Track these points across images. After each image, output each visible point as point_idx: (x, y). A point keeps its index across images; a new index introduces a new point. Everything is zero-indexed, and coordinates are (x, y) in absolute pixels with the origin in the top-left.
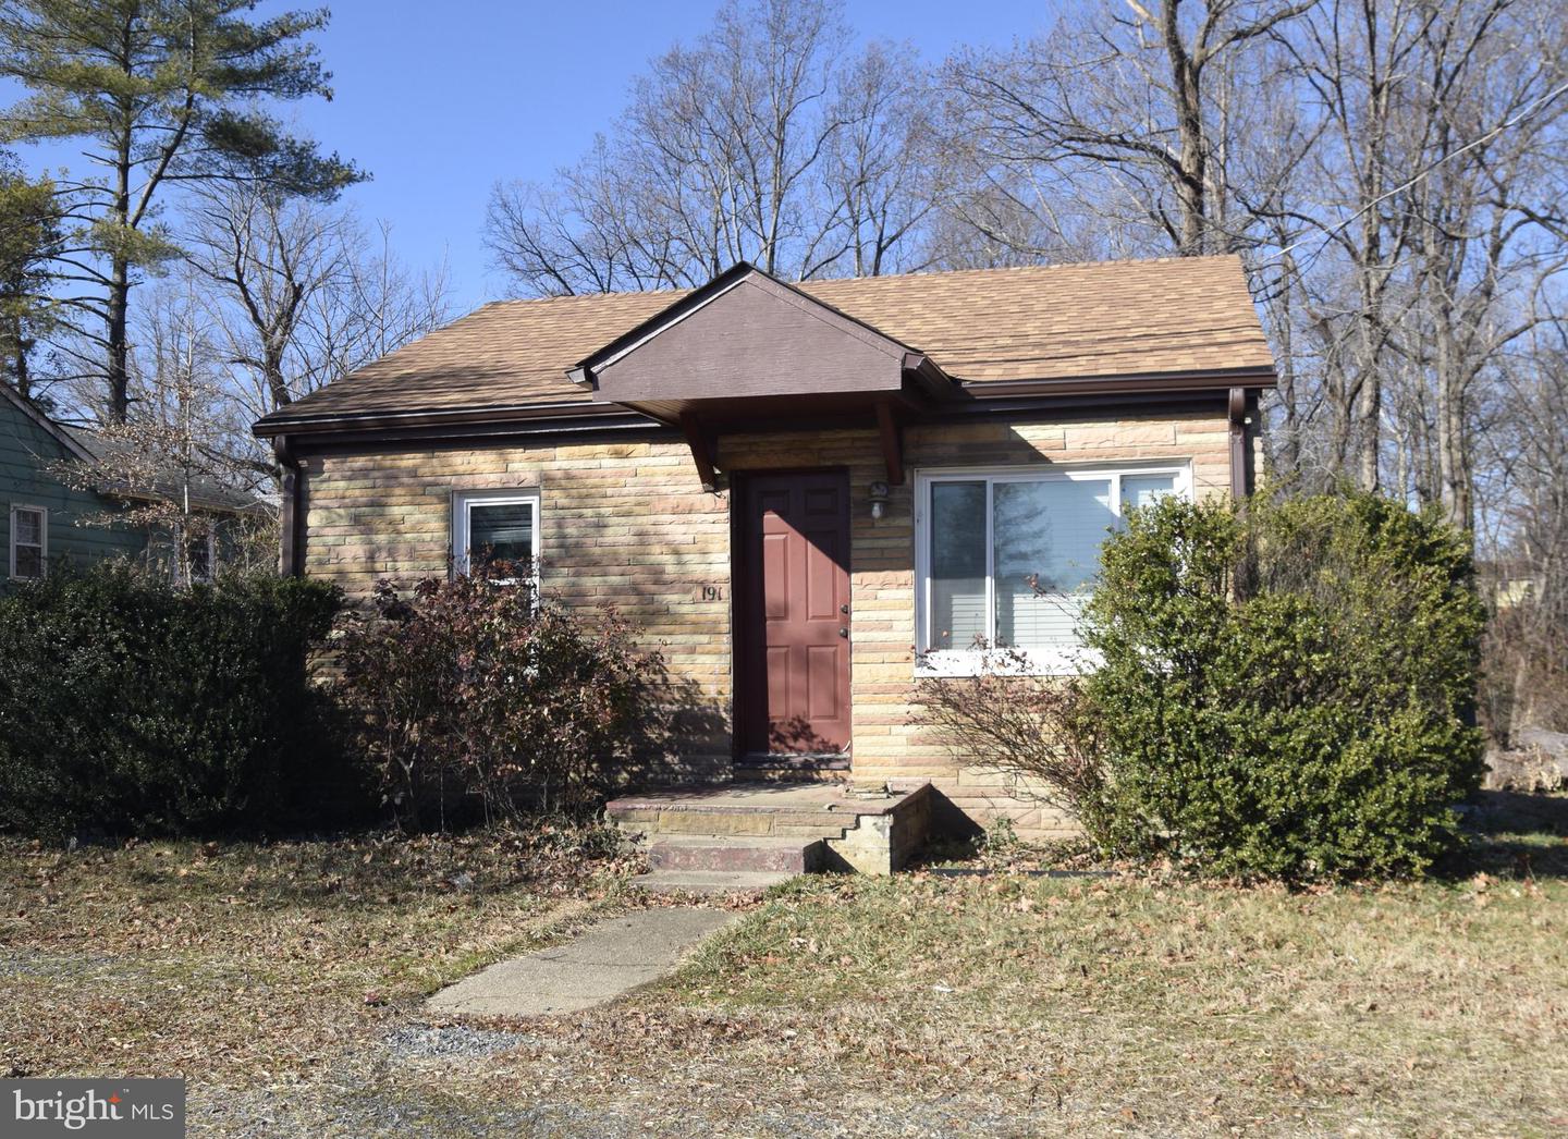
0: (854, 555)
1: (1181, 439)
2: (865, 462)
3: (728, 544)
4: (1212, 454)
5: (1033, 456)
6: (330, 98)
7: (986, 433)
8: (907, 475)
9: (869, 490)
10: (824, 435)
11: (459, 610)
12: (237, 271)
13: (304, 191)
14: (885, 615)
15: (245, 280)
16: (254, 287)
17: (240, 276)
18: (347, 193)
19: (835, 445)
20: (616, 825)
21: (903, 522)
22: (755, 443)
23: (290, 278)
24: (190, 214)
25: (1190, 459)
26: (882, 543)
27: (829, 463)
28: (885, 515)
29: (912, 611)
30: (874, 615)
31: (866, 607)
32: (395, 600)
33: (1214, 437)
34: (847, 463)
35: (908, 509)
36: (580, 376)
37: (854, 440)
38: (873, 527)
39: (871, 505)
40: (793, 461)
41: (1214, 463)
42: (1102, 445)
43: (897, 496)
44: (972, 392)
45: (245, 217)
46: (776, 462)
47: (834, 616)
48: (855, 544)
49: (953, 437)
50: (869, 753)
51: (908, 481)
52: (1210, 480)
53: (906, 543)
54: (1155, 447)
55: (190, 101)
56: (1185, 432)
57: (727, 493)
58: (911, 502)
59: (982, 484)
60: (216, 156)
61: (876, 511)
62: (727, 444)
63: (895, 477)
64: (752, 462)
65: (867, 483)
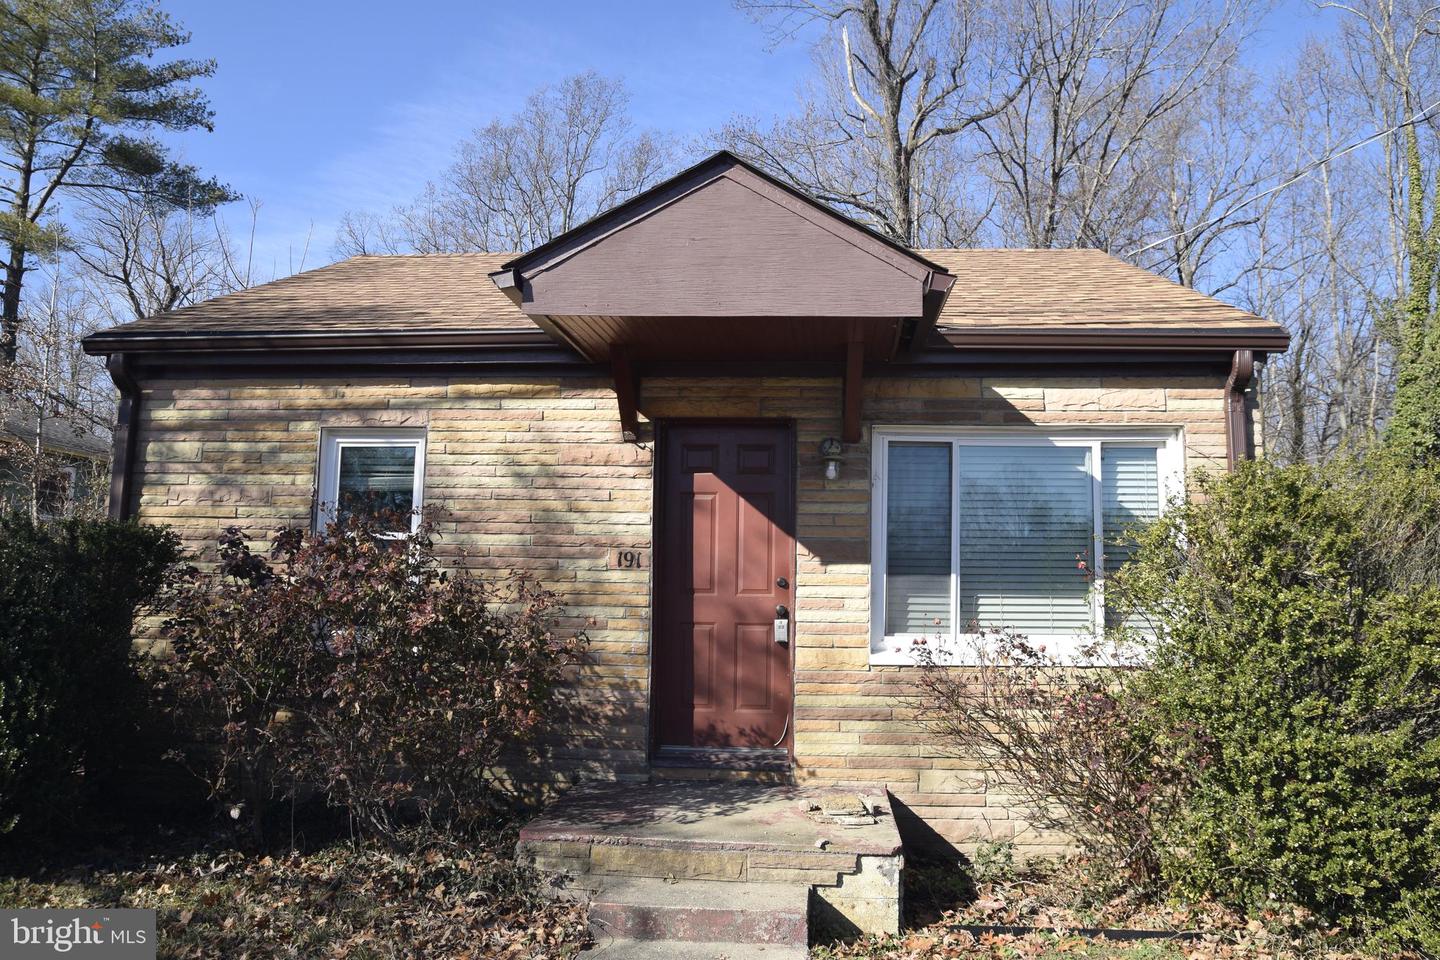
0: (800, 520)
1: (1172, 404)
2: (815, 415)
3: (650, 502)
4: (1205, 424)
5: (1012, 417)
6: (211, 130)
7: (958, 388)
8: (865, 431)
9: (820, 446)
10: (769, 383)
11: (336, 573)
12: (125, 271)
13: (185, 206)
14: (837, 592)
15: (130, 279)
16: (139, 287)
17: (127, 275)
18: (221, 209)
19: (781, 394)
20: (533, 861)
21: (857, 484)
22: (685, 388)
23: (168, 281)
24: (87, 222)
25: (1182, 427)
26: (832, 509)
27: (773, 415)
28: (843, 474)
29: (868, 588)
30: (823, 591)
31: (815, 582)
32: (246, 554)
33: (1207, 404)
34: (794, 415)
35: (864, 471)
36: (508, 279)
37: (803, 389)
38: (823, 489)
39: (824, 464)
40: (729, 410)
41: (1208, 432)
42: (1085, 408)
43: (851, 455)
44: (951, 339)
45: (134, 228)
46: (709, 410)
47: (768, 590)
48: (802, 508)
49: (917, 391)
50: (813, 752)
51: (865, 438)
52: (1206, 451)
53: (863, 509)
54: (1143, 413)
55: (90, 122)
56: (1176, 398)
57: (651, 445)
58: (868, 462)
59: (949, 445)
60: (109, 171)
61: (831, 471)
62: (652, 387)
63: (851, 435)
64: (683, 410)
65: (817, 439)
